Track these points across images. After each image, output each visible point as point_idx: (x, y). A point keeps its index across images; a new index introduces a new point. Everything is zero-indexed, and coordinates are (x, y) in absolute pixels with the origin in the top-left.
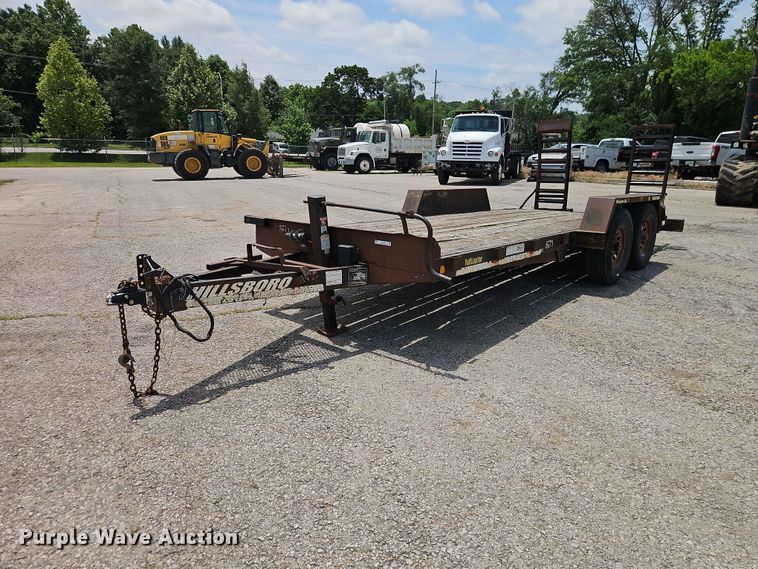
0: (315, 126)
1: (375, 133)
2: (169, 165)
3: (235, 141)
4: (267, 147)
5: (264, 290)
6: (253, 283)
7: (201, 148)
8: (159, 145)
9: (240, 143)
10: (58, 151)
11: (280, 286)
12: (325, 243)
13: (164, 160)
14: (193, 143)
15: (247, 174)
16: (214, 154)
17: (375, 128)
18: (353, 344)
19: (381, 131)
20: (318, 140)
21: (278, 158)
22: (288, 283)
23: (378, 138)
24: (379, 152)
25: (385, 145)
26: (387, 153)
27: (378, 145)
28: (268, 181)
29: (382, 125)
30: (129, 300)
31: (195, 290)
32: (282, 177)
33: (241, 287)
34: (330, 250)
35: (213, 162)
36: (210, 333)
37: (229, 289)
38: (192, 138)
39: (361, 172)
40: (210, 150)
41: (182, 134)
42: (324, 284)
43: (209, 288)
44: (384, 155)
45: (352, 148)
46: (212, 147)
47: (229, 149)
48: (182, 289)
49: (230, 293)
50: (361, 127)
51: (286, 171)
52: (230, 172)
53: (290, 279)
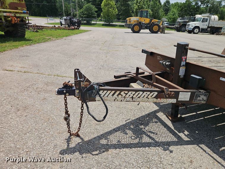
0: (179, 16)
1: (204, 19)
2: (130, 28)
3: (151, 20)
4: (161, 23)
5: (139, 97)
6: (134, 93)
7: (140, 23)
8: (128, 21)
9: (153, 21)
10: (104, 23)
11: (149, 97)
12: (182, 71)
13: (129, 26)
14: (138, 21)
15: (152, 32)
16: (144, 25)
17: (204, 16)
18: (186, 133)
19: (206, 18)
20: (180, 21)
21: (164, 27)
22: (154, 96)
23: (204, 20)
24: (204, 26)
25: (207, 23)
26: (207, 26)
27: (203, 23)
28: (159, 35)
29: (207, 15)
30: (66, 93)
31: (101, 92)
32: (164, 33)
33: (126, 94)
34: (184, 76)
35: (143, 28)
36: (105, 117)
37: (119, 94)
38: (138, 19)
39: (194, 33)
40: (143, 24)
41: (135, 18)
42: (177, 99)
43: (109, 92)
44: (205, 27)
45: (193, 24)
46: (143, 22)
47: (149, 23)
48: (94, 91)
49: (120, 96)
50: (198, 16)
51: (166, 31)
52: (147, 31)
53: (156, 93)
